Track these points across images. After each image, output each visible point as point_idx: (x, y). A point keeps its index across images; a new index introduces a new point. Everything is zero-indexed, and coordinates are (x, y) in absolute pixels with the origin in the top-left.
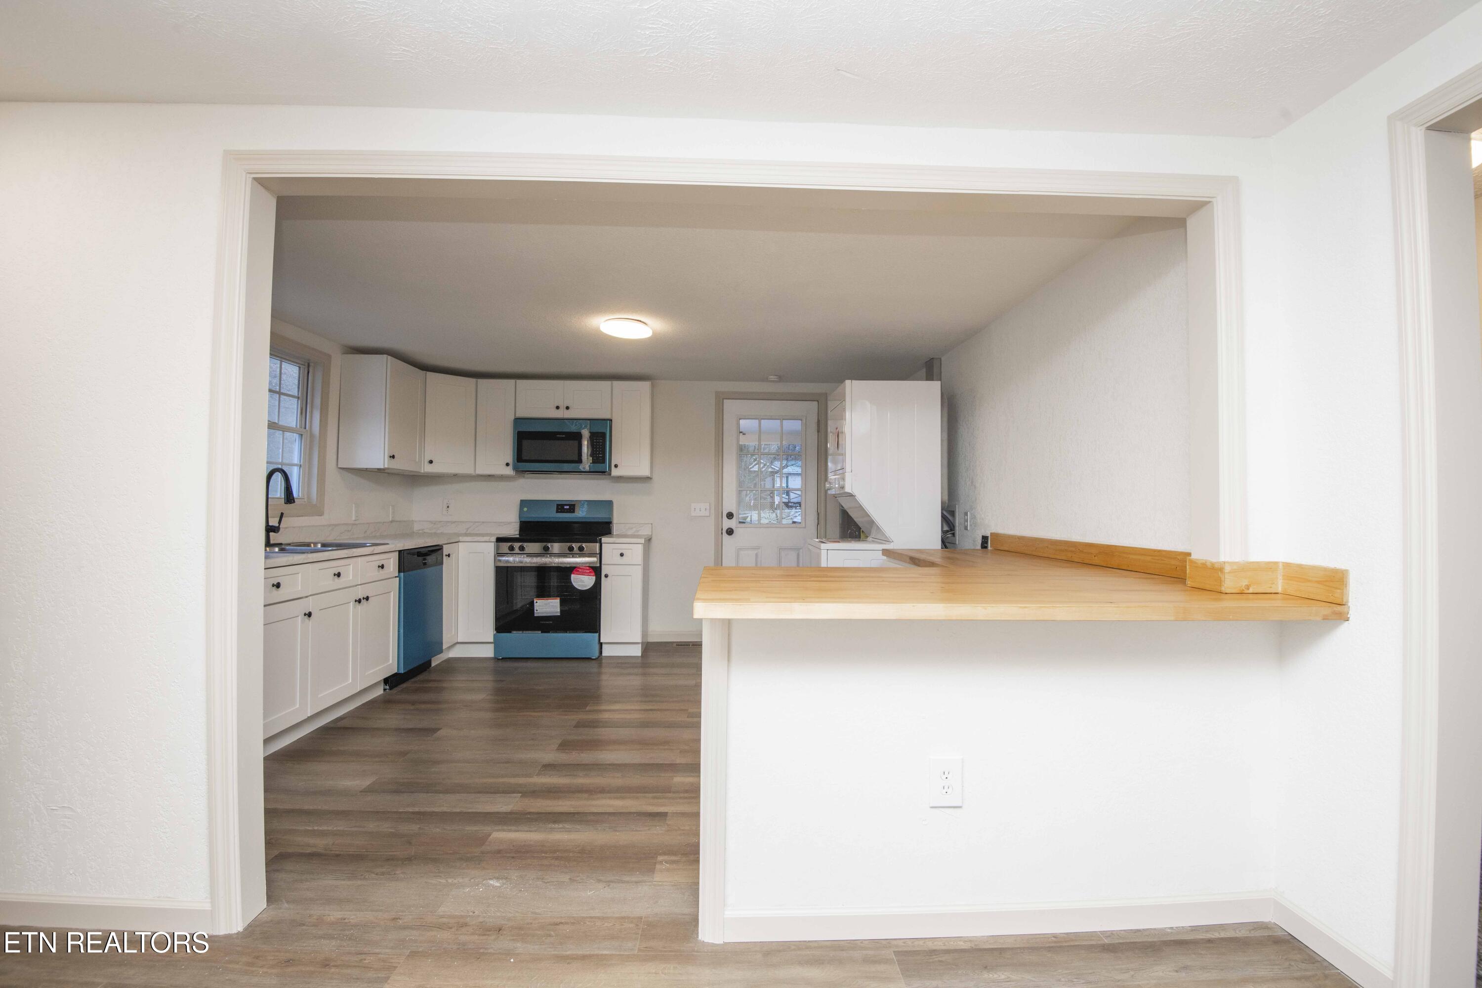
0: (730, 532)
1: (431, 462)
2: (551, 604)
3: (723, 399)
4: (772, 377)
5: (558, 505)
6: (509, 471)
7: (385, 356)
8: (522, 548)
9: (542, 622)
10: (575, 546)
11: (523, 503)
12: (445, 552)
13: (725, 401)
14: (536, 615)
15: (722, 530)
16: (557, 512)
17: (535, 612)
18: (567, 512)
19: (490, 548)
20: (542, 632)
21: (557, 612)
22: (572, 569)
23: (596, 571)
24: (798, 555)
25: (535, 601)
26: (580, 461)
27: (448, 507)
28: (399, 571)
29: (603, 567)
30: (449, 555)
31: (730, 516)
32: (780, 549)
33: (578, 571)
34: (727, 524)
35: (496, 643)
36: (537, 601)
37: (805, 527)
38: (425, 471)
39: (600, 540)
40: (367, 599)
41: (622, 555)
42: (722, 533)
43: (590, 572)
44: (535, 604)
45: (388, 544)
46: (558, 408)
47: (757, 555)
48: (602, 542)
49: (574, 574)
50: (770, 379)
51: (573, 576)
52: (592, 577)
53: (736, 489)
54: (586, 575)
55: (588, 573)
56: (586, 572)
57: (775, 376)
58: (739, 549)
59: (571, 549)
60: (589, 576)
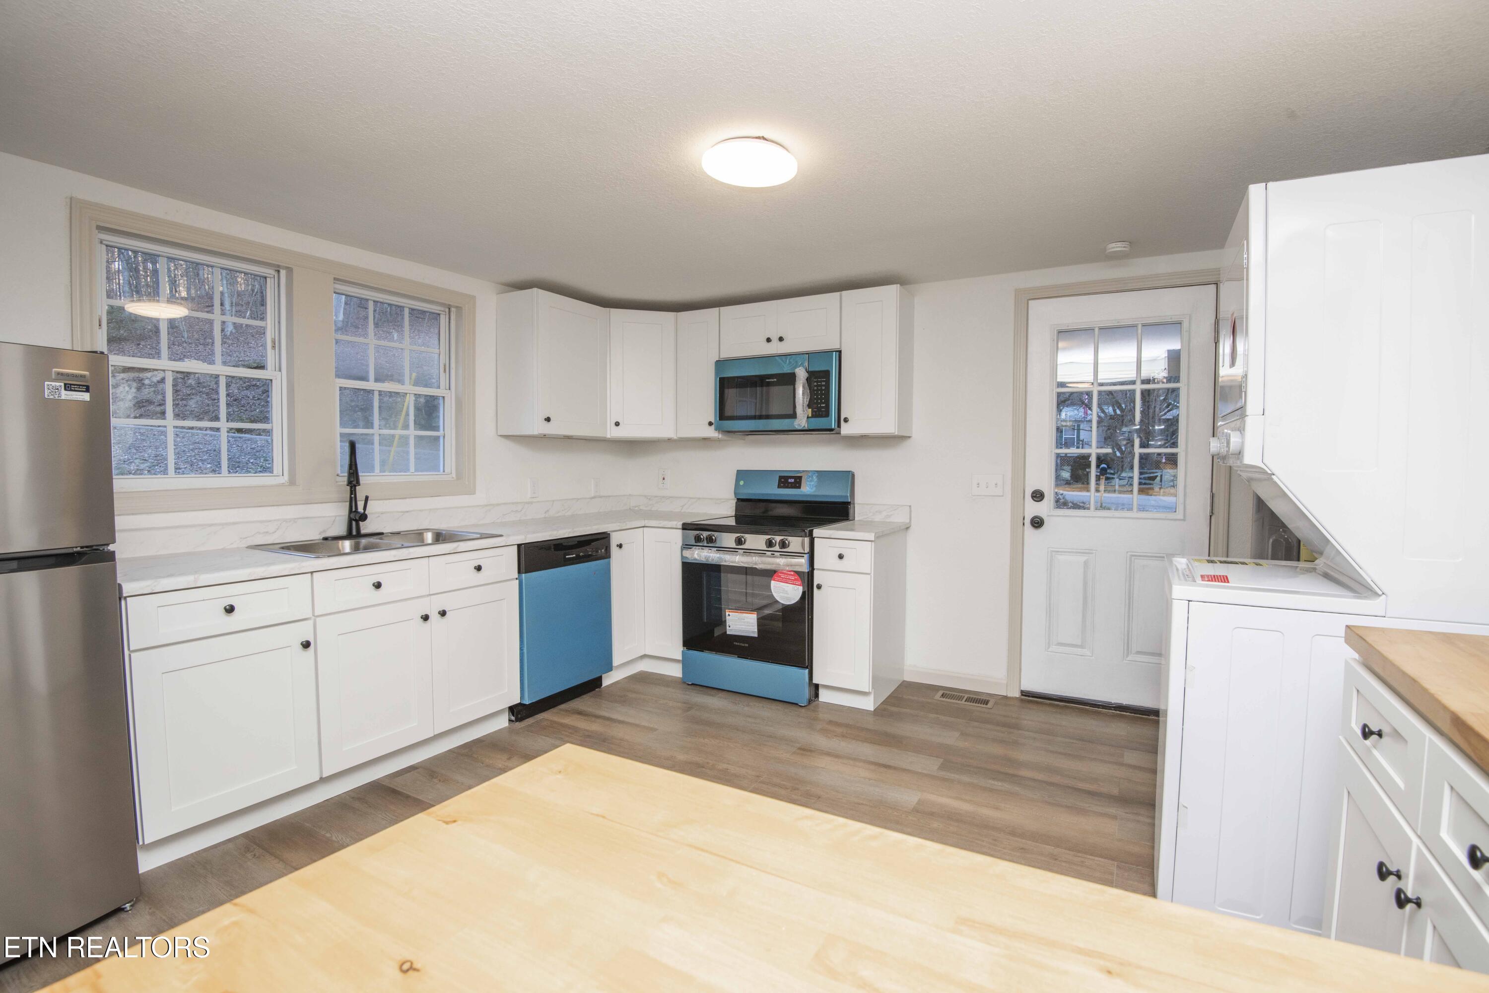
0: (1037, 523)
1: (617, 424)
2: (746, 620)
3: (1028, 301)
4: (1113, 245)
5: (781, 478)
6: (711, 433)
7: (535, 289)
8: (710, 539)
9: (736, 644)
10: (778, 539)
11: (741, 475)
12: (614, 542)
13: (1030, 302)
14: (728, 632)
15: (1024, 519)
16: (779, 487)
17: (728, 628)
18: (792, 487)
19: (677, 536)
20: (738, 657)
21: (753, 632)
22: (771, 574)
23: (808, 580)
25: (727, 614)
26: (793, 416)
27: (664, 479)
28: (519, 572)
29: (816, 573)
30: (620, 546)
31: (1038, 496)
32: (1133, 555)
33: (780, 577)
34: (1033, 509)
35: (685, 663)
36: (730, 613)
37: (1184, 520)
38: (608, 435)
39: (811, 533)
40: (443, 613)
41: (841, 557)
42: (1024, 524)
43: (795, 580)
44: (727, 618)
45: (501, 536)
46: (769, 340)
47: (1086, 564)
48: (814, 535)
49: (774, 580)
50: (1110, 250)
51: (773, 583)
52: (798, 586)
53: (1051, 451)
54: (789, 583)
55: (792, 580)
56: (789, 579)
57: (1119, 244)
58: (1054, 553)
59: (770, 544)
60: (793, 584)
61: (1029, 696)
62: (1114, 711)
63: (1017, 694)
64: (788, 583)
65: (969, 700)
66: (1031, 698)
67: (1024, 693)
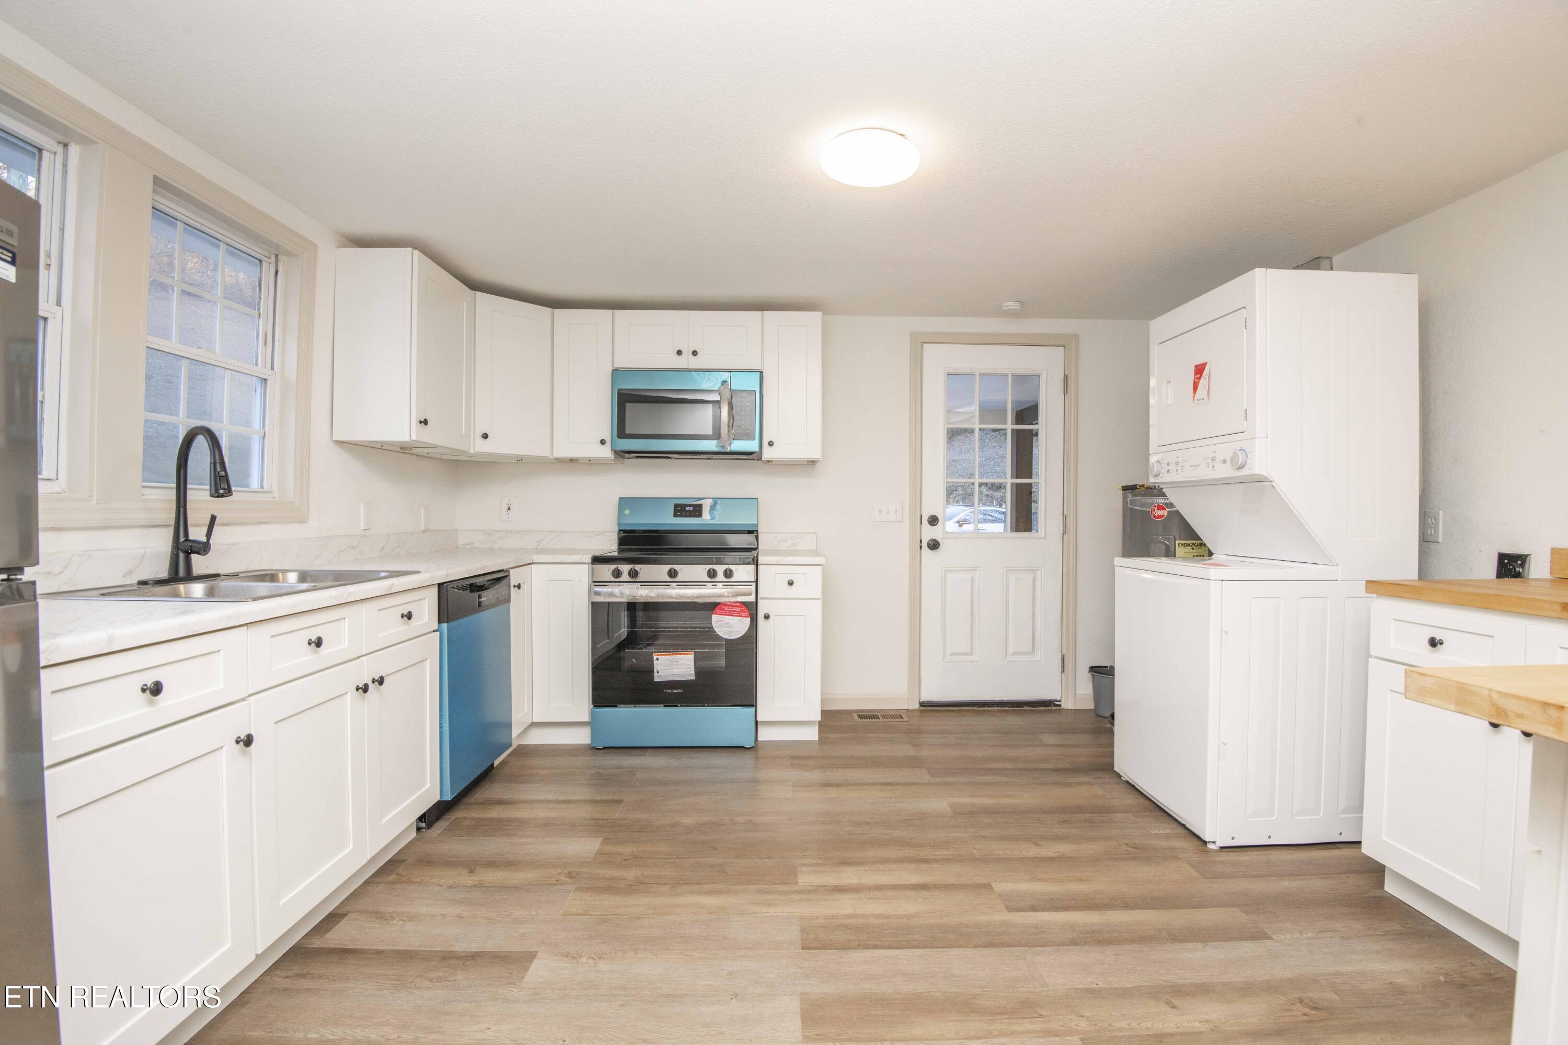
0: (934, 545)
1: (485, 436)
2: (681, 662)
3: (922, 344)
4: (1008, 304)
5: (676, 506)
6: (606, 452)
7: (409, 250)
8: (633, 574)
9: (667, 691)
10: (720, 569)
11: (624, 502)
12: (514, 580)
13: (925, 345)
14: (656, 679)
15: (921, 542)
16: (675, 515)
17: (656, 674)
18: (691, 516)
19: (582, 574)
20: (665, 706)
21: (689, 675)
22: (713, 607)
23: (751, 609)
24: (1034, 580)
25: (655, 658)
26: (715, 436)
27: (509, 509)
28: (440, 621)
29: (760, 602)
30: (519, 587)
31: (933, 521)
32: (1008, 570)
33: (723, 609)
34: (929, 533)
35: (592, 724)
36: (659, 657)
37: (1045, 538)
38: (476, 450)
39: (755, 559)
40: (381, 681)
41: (791, 583)
42: (921, 547)
43: (742, 611)
44: (655, 662)
45: (419, 572)
46: (679, 353)
47: (972, 579)
48: (758, 562)
49: (716, 614)
50: (1005, 308)
51: (714, 617)
52: (744, 618)
53: (944, 480)
54: (735, 616)
55: (738, 611)
56: (734, 611)
57: (1012, 303)
58: (946, 572)
59: (712, 574)
60: (739, 616)
61: (926, 706)
62: (996, 708)
63: (917, 706)
64: (733, 616)
65: (884, 717)
66: (928, 707)
67: (923, 704)
